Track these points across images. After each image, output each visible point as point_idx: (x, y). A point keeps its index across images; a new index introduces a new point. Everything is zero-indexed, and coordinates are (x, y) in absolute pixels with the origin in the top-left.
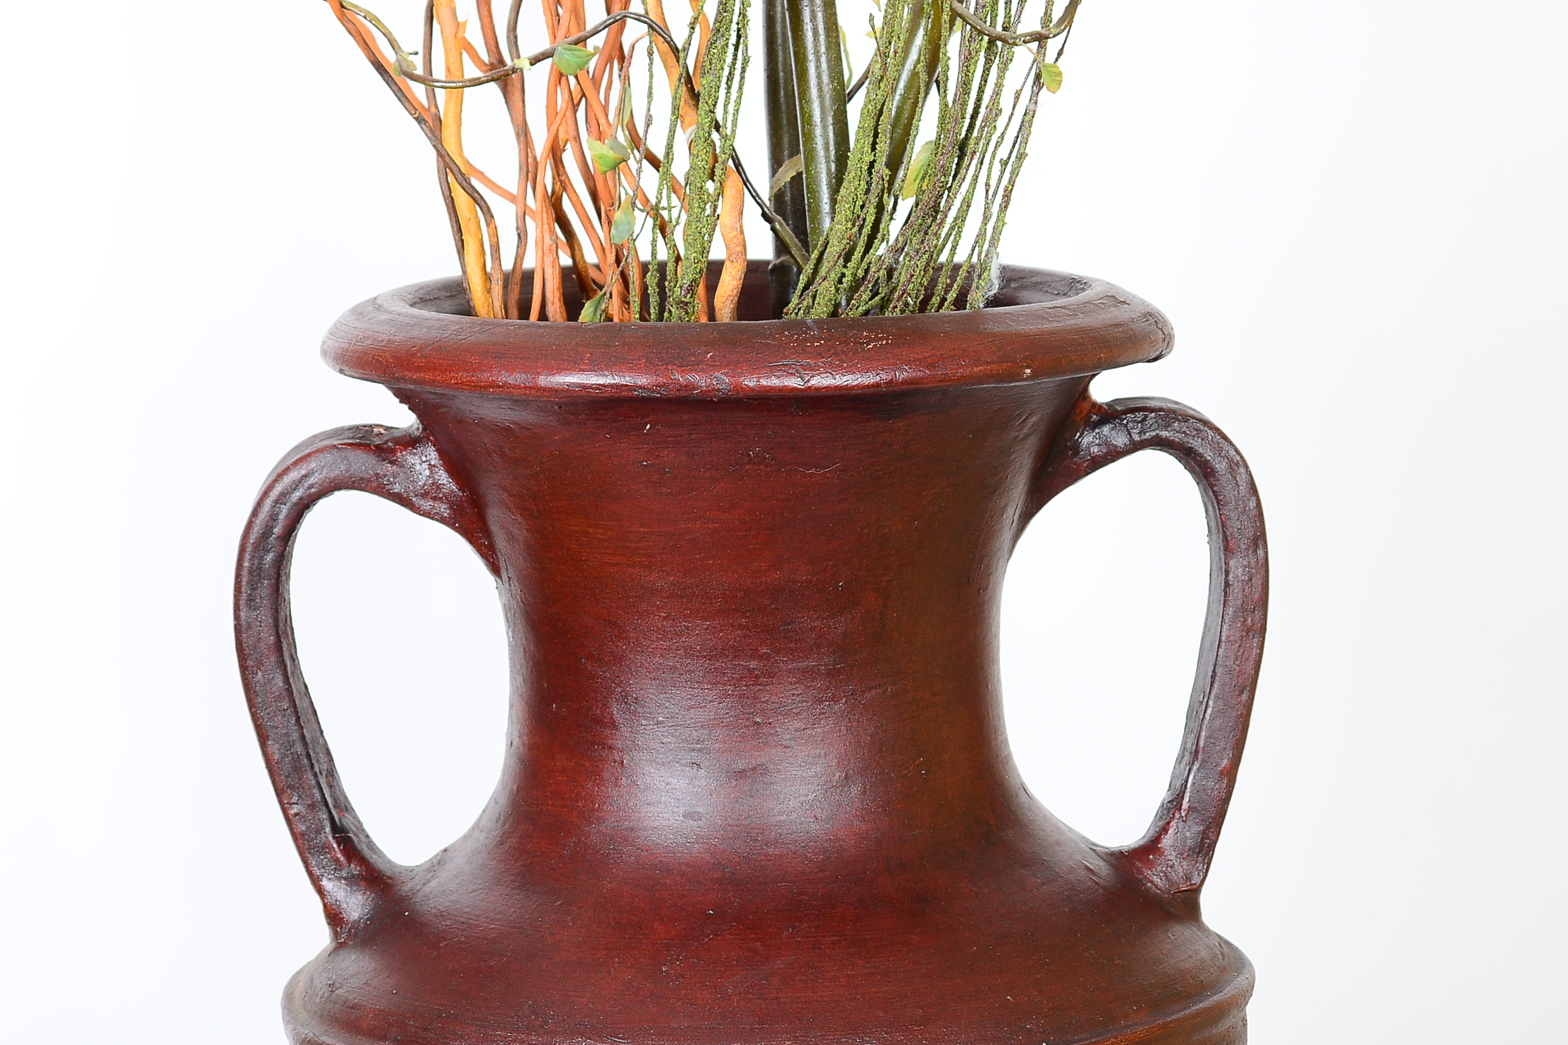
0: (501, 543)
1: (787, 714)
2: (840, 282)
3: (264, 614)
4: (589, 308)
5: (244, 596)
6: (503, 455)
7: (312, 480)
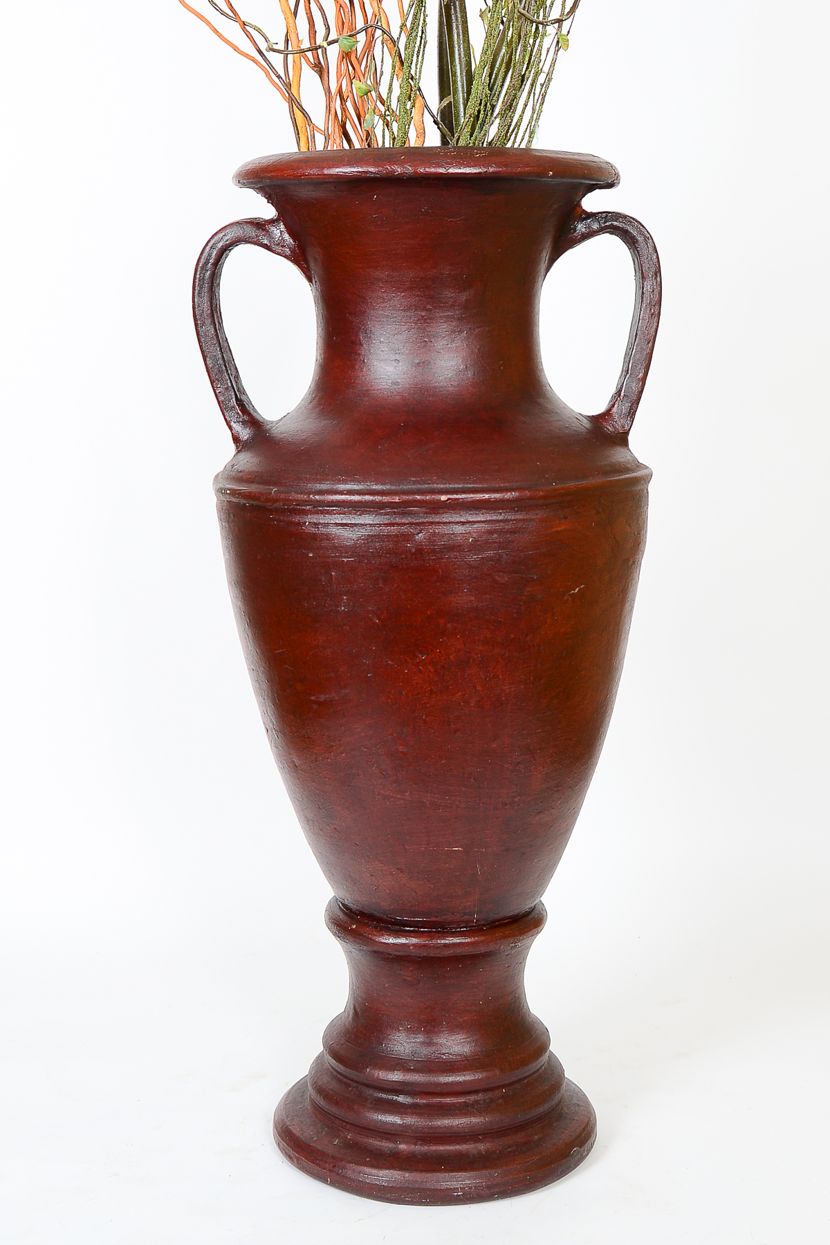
0: (311, 265)
1: (439, 337)
3: (206, 299)
5: (197, 292)
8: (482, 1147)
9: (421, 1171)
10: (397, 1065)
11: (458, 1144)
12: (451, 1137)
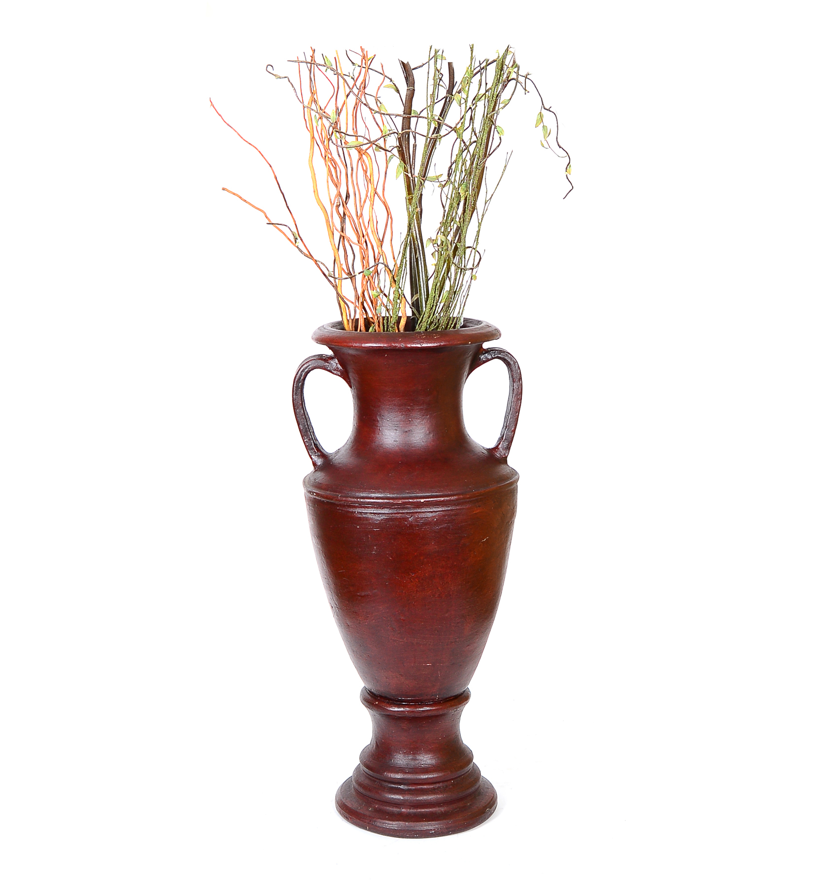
0: (352, 381)
1: (417, 418)
2: (427, 322)
4: (371, 328)
5: (294, 393)
6: (353, 362)
7: (310, 367)
8: (442, 809)
9: (414, 822)
10: (399, 770)
11: (431, 808)
12: (427, 805)
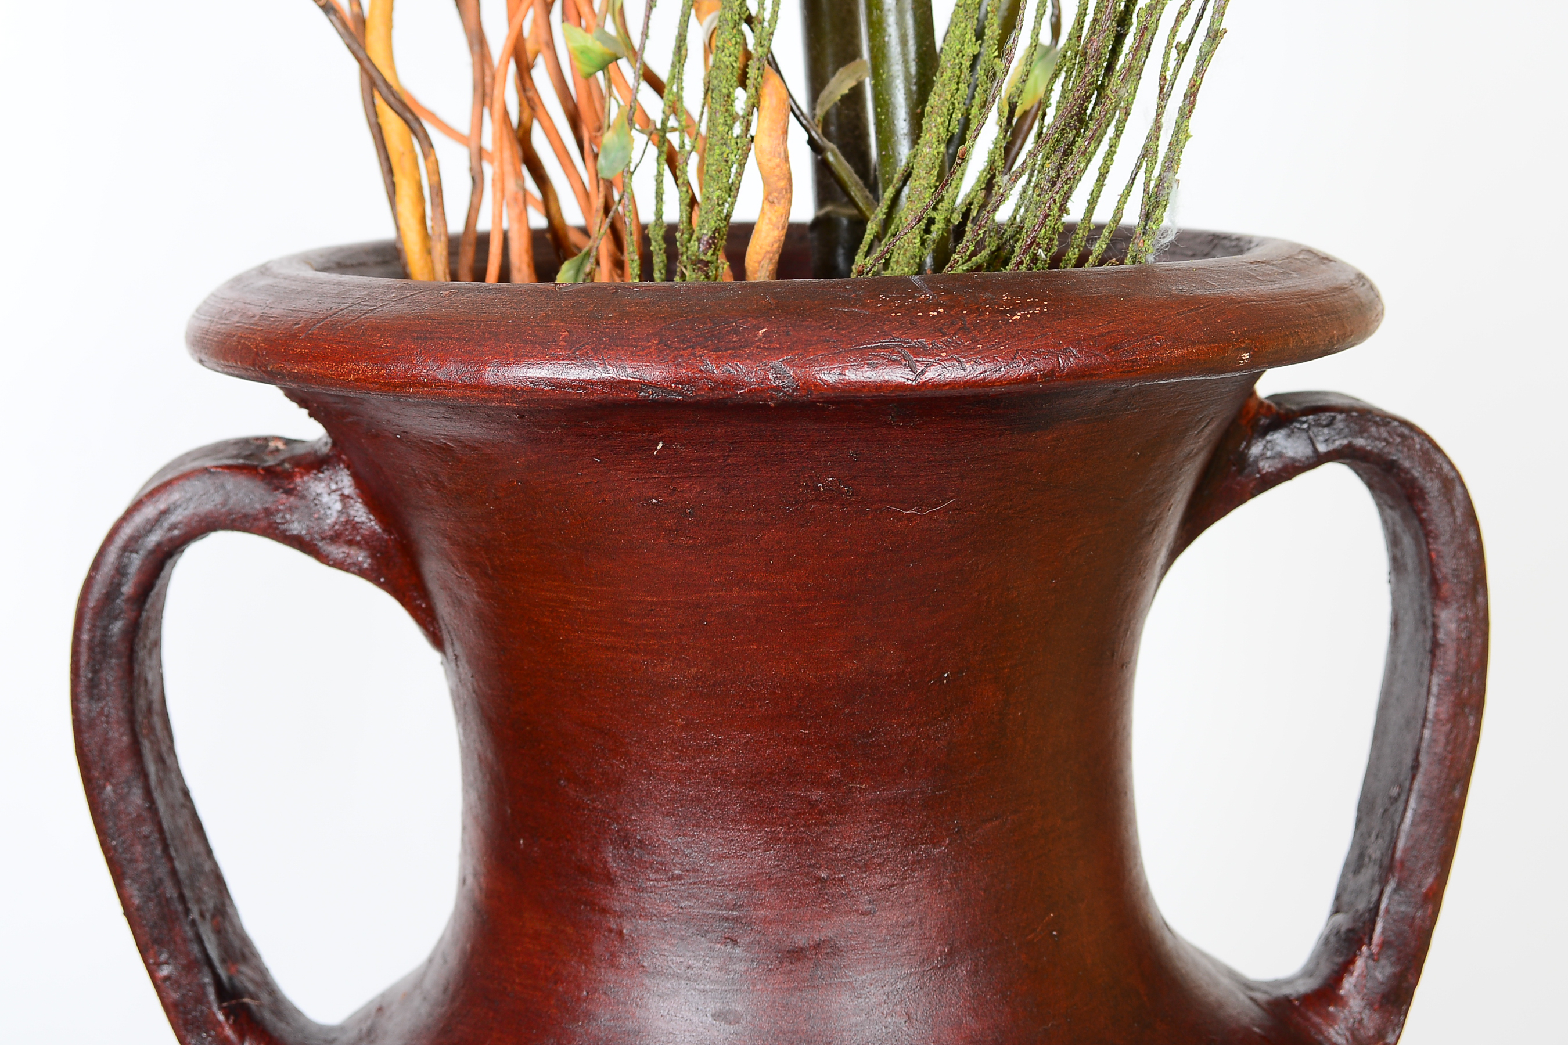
1: (866, 867)
2: (927, 231)
3: (113, 707)
4: (568, 271)
5: (83, 681)
6: (440, 486)
7: (173, 518)
